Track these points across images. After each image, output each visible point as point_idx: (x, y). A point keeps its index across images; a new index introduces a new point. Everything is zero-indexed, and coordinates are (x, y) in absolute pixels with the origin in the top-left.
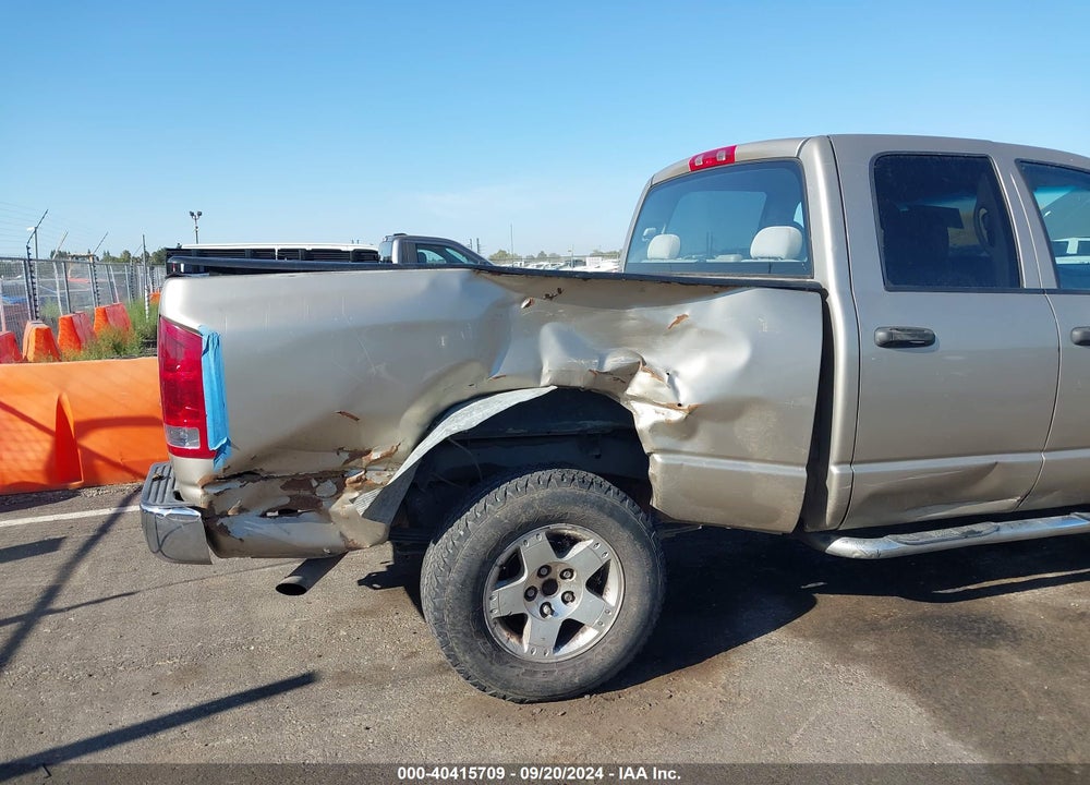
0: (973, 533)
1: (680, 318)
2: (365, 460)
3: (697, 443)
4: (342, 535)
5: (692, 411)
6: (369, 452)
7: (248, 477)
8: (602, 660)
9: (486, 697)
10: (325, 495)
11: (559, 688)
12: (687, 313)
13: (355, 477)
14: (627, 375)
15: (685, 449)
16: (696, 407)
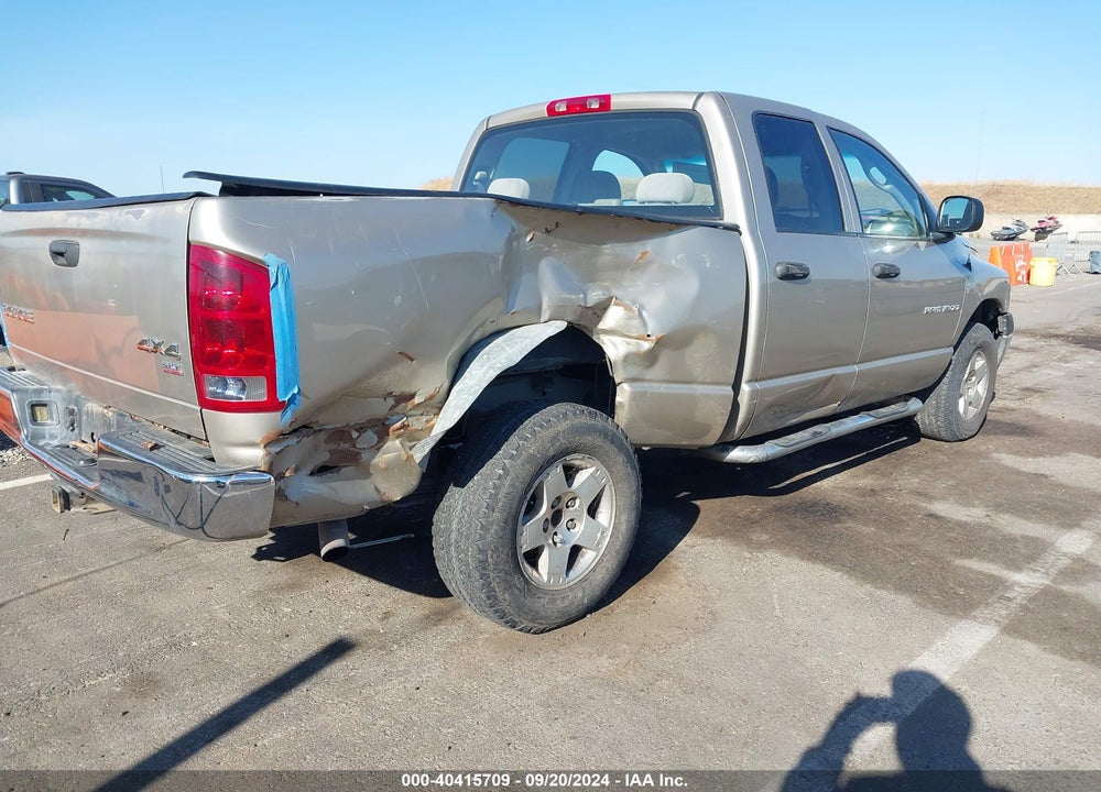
0: (816, 433)
1: (643, 254)
2: (410, 405)
3: (658, 371)
4: (377, 489)
5: (659, 342)
6: (412, 396)
7: (304, 431)
8: (602, 577)
9: (514, 632)
10: (366, 446)
11: (574, 612)
12: (649, 250)
13: (398, 424)
14: (601, 309)
15: (648, 377)
16: (662, 337)
